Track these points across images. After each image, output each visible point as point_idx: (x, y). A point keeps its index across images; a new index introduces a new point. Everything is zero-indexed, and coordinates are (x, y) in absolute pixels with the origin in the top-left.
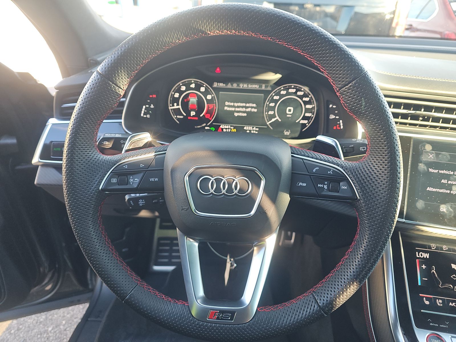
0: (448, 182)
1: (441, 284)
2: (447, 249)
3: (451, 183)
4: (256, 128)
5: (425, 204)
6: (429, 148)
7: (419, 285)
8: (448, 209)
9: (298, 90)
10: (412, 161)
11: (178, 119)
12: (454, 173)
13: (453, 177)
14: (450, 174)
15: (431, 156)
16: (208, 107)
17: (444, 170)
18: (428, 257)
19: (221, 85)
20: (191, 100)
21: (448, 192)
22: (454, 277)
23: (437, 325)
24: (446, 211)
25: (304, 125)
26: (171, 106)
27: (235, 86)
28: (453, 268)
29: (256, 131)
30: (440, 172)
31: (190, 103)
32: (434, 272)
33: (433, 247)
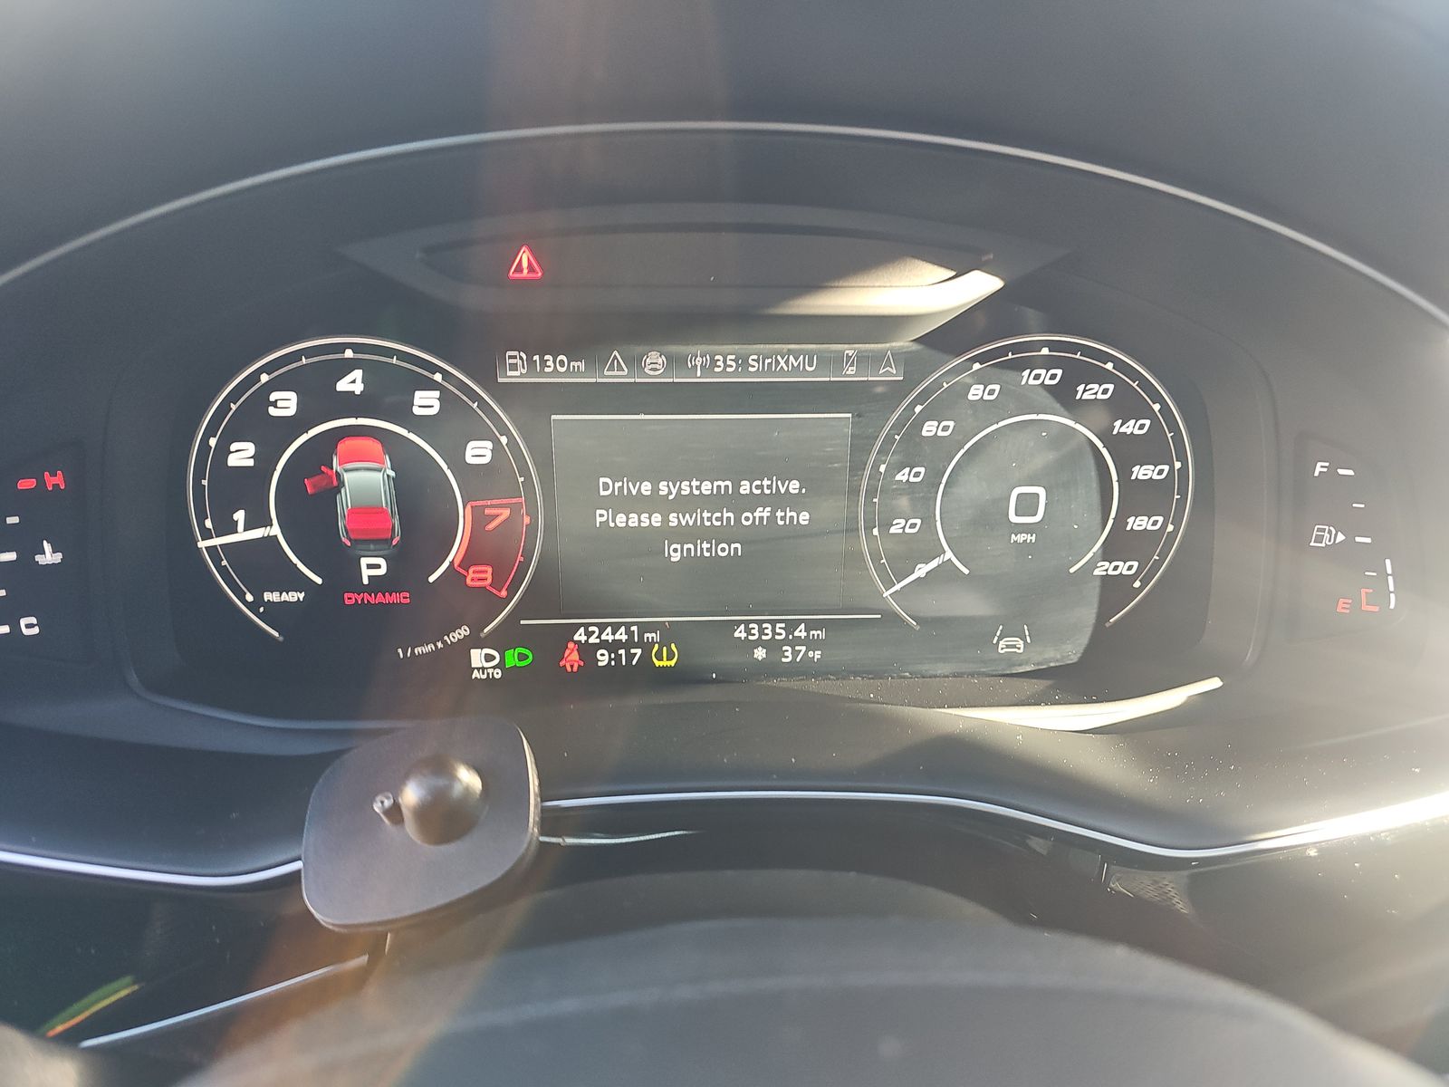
4: (810, 626)
9: (1077, 374)
11: (274, 613)
16: (479, 520)
19: (558, 369)
20: (347, 477)
25: (1114, 589)
26: (207, 535)
27: (655, 366)
29: (811, 644)
31: (345, 500)
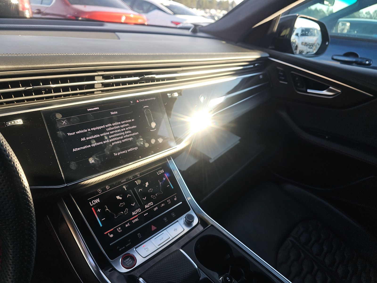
0: (86, 139)
1: (115, 216)
2: (109, 187)
3: (89, 139)
5: (77, 163)
6: (59, 116)
7: (101, 226)
8: (95, 159)
10: (50, 132)
12: (87, 130)
13: (88, 133)
14: (85, 132)
15: (64, 122)
17: (80, 131)
18: (99, 201)
21: (90, 146)
22: (121, 205)
23: (124, 247)
24: (94, 162)
28: (118, 199)
30: (77, 133)
32: (107, 209)
33: (100, 191)
